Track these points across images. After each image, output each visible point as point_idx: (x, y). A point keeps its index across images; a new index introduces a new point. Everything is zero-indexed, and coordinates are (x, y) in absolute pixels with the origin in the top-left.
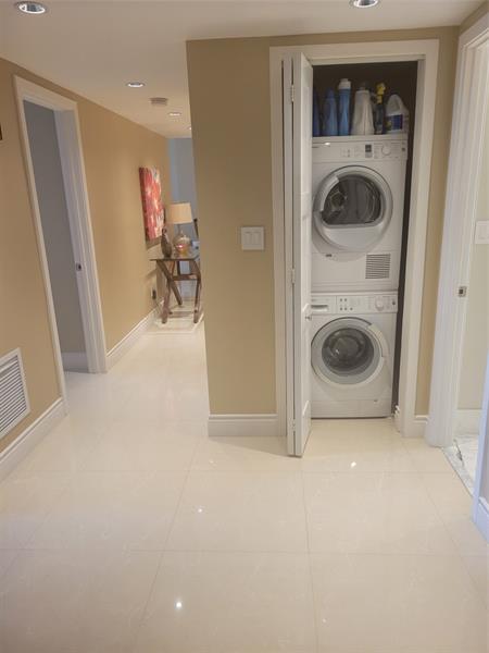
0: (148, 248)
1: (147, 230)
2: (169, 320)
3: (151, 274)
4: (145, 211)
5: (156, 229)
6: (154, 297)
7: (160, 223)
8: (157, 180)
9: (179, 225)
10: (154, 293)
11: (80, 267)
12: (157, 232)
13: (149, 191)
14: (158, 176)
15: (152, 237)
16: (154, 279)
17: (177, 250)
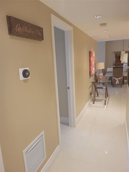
0: (90, 78)
1: (90, 72)
2: (95, 102)
3: (90, 87)
4: (90, 65)
5: (93, 71)
6: (91, 95)
7: (94, 69)
8: (94, 55)
9: (99, 70)
10: (91, 93)
11: (69, 88)
12: (93, 72)
13: (92, 59)
14: (94, 54)
15: (91, 74)
16: (91, 88)
17: (100, 78)
